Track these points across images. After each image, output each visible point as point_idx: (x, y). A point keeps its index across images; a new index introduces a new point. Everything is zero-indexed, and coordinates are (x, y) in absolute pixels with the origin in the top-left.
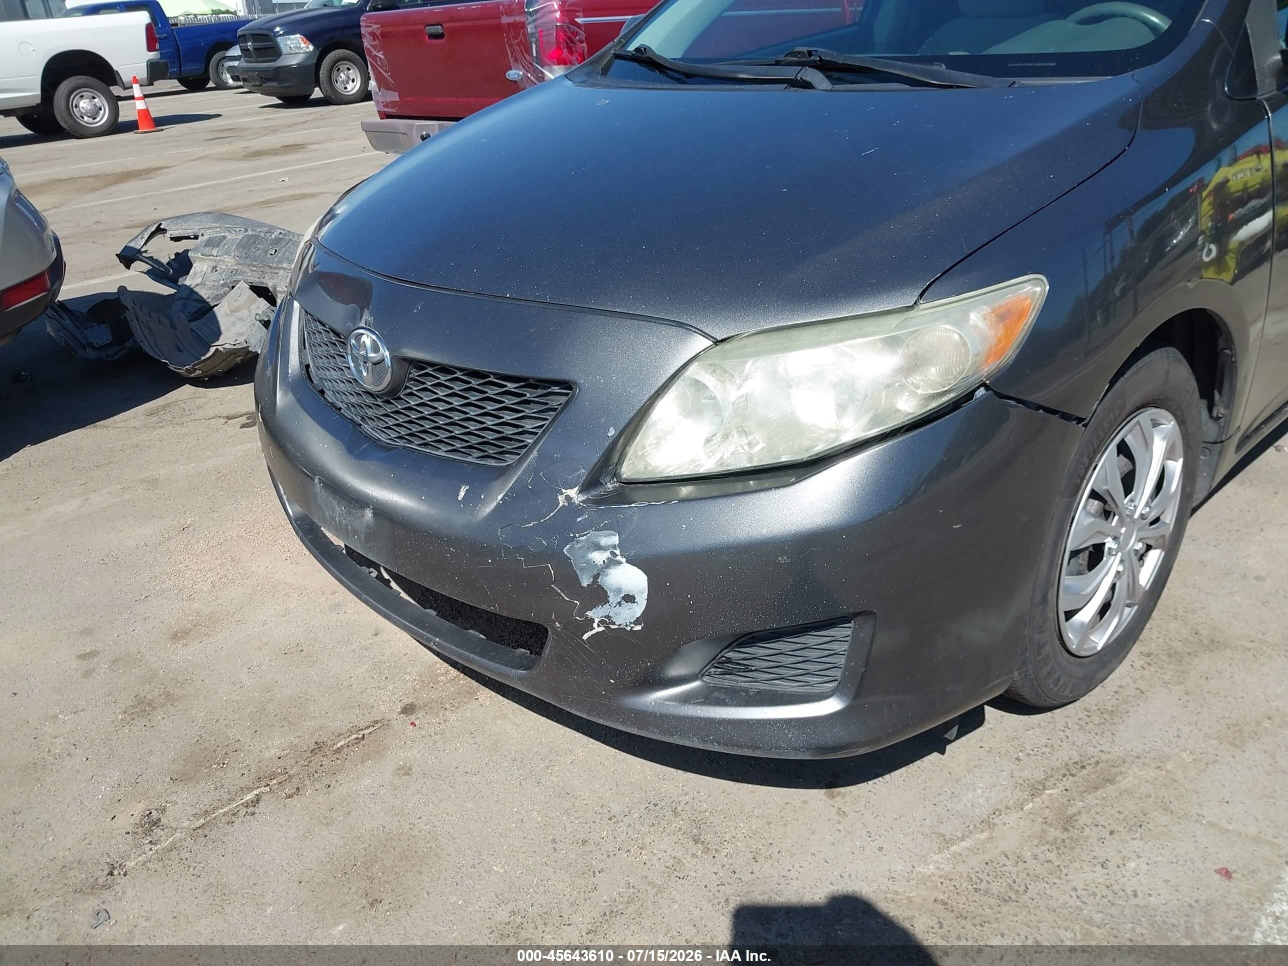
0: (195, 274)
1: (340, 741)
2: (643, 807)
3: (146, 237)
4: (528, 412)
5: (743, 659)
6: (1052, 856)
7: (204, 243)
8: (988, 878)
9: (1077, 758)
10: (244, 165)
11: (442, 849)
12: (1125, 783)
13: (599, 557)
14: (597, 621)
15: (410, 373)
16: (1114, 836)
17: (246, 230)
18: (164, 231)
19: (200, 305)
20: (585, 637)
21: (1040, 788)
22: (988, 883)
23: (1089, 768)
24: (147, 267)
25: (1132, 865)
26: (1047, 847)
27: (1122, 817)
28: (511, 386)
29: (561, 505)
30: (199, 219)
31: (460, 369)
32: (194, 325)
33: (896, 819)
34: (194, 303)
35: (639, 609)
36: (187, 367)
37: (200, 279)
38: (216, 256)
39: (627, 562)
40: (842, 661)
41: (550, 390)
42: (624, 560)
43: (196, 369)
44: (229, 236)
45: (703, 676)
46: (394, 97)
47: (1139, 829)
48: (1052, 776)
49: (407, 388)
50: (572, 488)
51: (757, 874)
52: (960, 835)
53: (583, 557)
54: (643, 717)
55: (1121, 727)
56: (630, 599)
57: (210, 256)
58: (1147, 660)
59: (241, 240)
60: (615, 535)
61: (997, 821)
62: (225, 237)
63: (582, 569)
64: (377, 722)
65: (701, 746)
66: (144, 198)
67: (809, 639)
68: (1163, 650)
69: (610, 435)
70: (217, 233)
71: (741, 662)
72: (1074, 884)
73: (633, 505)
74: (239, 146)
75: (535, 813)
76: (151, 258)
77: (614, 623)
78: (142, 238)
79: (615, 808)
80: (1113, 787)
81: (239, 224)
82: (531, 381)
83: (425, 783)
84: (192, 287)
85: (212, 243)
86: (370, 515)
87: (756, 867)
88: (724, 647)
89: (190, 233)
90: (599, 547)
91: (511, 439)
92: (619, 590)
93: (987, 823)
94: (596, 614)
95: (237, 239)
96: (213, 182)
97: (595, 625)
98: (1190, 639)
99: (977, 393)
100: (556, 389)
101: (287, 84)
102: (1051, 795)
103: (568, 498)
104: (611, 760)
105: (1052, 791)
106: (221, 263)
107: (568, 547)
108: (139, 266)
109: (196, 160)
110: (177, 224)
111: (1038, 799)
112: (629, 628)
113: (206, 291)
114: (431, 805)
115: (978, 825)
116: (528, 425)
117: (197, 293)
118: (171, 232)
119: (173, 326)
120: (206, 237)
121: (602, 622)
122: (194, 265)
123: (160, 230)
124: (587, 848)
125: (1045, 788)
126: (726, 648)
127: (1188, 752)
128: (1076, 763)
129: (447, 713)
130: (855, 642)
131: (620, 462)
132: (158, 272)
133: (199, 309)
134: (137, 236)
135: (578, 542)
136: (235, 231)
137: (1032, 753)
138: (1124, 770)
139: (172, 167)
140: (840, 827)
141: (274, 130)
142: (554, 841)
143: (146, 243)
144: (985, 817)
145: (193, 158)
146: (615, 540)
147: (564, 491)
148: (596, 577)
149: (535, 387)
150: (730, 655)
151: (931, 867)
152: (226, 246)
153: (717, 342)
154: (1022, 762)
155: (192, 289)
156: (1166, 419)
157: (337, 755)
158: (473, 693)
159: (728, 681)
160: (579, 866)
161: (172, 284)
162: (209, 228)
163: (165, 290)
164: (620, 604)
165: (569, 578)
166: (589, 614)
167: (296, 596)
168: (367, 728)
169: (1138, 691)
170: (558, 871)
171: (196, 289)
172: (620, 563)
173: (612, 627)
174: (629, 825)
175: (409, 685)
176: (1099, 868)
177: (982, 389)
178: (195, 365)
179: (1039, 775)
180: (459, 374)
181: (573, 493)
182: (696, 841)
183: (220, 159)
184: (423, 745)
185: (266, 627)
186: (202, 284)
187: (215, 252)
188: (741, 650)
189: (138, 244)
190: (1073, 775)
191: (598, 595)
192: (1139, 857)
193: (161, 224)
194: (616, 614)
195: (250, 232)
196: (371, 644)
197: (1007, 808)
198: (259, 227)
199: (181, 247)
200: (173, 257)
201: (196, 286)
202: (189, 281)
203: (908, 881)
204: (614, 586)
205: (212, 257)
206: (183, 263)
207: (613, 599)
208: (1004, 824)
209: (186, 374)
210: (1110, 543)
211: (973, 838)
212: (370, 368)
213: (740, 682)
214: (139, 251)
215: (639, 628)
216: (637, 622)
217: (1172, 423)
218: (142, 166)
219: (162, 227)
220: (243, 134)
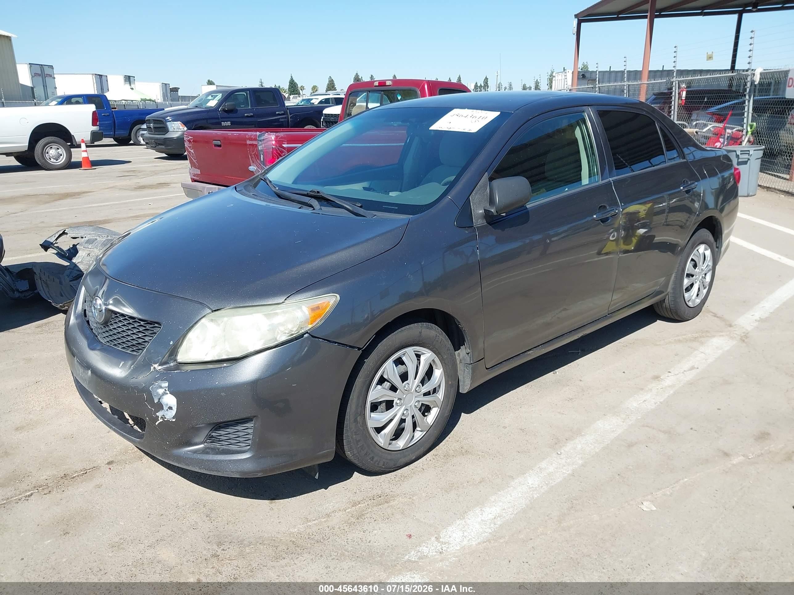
0: (79, 257)
1: (75, 474)
2: (192, 504)
3: (57, 236)
4: (147, 334)
5: (217, 436)
6: (346, 528)
7: (85, 242)
8: (316, 534)
9: (380, 493)
10: (133, 193)
11: (102, 516)
12: (392, 503)
13: (161, 391)
14: (160, 417)
15: (112, 316)
16: (375, 522)
17: (108, 236)
18: (67, 234)
19: (79, 273)
20: (157, 424)
21: (357, 504)
22: (315, 536)
23: (382, 497)
24: (55, 252)
25: (376, 532)
26: (347, 525)
27: (382, 515)
28: (142, 323)
29: (151, 371)
30: (86, 229)
31: (127, 316)
32: (71, 283)
33: (292, 512)
34: (76, 272)
35: (173, 412)
36: (61, 305)
37: (81, 260)
38: (91, 249)
39: (170, 393)
40: (250, 437)
41: (154, 326)
42: (168, 392)
43: (65, 306)
44: (98, 239)
45: (204, 443)
46: (198, 172)
47: (387, 520)
48: (365, 499)
49: (111, 322)
50: (156, 364)
51: (226, 529)
52: (314, 519)
53: (156, 391)
54: (179, 458)
55: (405, 483)
56: (170, 408)
57: (87, 248)
58: (434, 457)
59: (104, 241)
60: (167, 383)
61: (333, 515)
62: (96, 239)
63: (155, 396)
64: (94, 467)
65: (200, 471)
66: (72, 209)
67: (239, 428)
68: (443, 454)
69: (171, 344)
70: (93, 236)
71: (217, 437)
72: (348, 537)
73: (175, 371)
74: (134, 181)
75: (147, 504)
76: (58, 247)
77: (166, 418)
78: (55, 237)
79: (180, 503)
80: (387, 505)
81: (105, 233)
82: (149, 322)
83: (105, 491)
84: (76, 263)
85: (89, 242)
86: (90, 373)
87: (226, 526)
88: (210, 430)
89: (79, 235)
90: (161, 387)
91: (142, 344)
92: (167, 405)
93: (328, 515)
94: (160, 414)
95: (102, 241)
96: (112, 203)
97: (159, 419)
98: (458, 450)
99: (305, 336)
100: (156, 325)
101: (170, 148)
102: (360, 506)
103: (154, 368)
104: (187, 486)
105: (362, 505)
106: (92, 252)
107: (151, 387)
108: (51, 251)
109: (108, 188)
110: (73, 231)
111: (354, 508)
112: (171, 420)
113: (83, 266)
114: (104, 499)
115: (324, 516)
116: (147, 339)
117: (78, 267)
118: (70, 235)
119: (61, 283)
120: (87, 239)
121: (162, 417)
122: (79, 252)
123: (64, 233)
124: (162, 517)
125: (359, 504)
126: (211, 431)
127: (426, 493)
128: (378, 495)
129: (126, 465)
130: (255, 428)
131: (176, 355)
132: (61, 254)
133: (78, 275)
134: (52, 236)
135: (155, 385)
136: (102, 236)
137: (363, 491)
138: (396, 498)
139: (93, 192)
140: (268, 514)
141: (155, 173)
142: (150, 514)
143: (56, 239)
144: (329, 513)
145: (107, 187)
146: (166, 384)
147: (153, 365)
148: (159, 399)
149: (151, 324)
150: (213, 434)
151: (296, 529)
152: (96, 244)
153: (212, 311)
154: (356, 494)
155: (76, 265)
156: (428, 352)
157: (72, 480)
158: (141, 458)
159: (212, 445)
160: (156, 523)
161: (68, 261)
162: (89, 234)
163: (65, 263)
164: (167, 410)
165: (150, 399)
166: (157, 414)
167: (79, 414)
168: (89, 469)
169: (422, 469)
170: (146, 525)
171: (77, 265)
172: (167, 394)
173: (165, 420)
174: (183, 510)
175: (115, 453)
176: (362, 532)
177: (307, 334)
178: (65, 304)
179: (360, 499)
180: (127, 317)
181: (156, 366)
182: (207, 516)
183: (121, 189)
184: (110, 477)
185: (60, 427)
186: (81, 262)
187: (90, 247)
188: (216, 432)
189: (52, 240)
190: (374, 500)
191: (160, 406)
192: (380, 529)
193: (65, 230)
194: (166, 414)
195: (109, 238)
196: (105, 436)
197: (340, 510)
198: (115, 235)
199: (75, 242)
200: (71, 246)
201: (78, 263)
202: (75, 260)
203: (284, 534)
204: (165, 403)
205: (88, 249)
206: (74, 251)
207: (165, 408)
208: (335, 516)
209: (60, 308)
210: (396, 401)
211: (319, 520)
212: (98, 313)
213: (217, 445)
214: (52, 243)
215: (174, 420)
216: (173, 418)
217: (431, 353)
218: (77, 190)
219: (65, 232)
220: (139, 174)
